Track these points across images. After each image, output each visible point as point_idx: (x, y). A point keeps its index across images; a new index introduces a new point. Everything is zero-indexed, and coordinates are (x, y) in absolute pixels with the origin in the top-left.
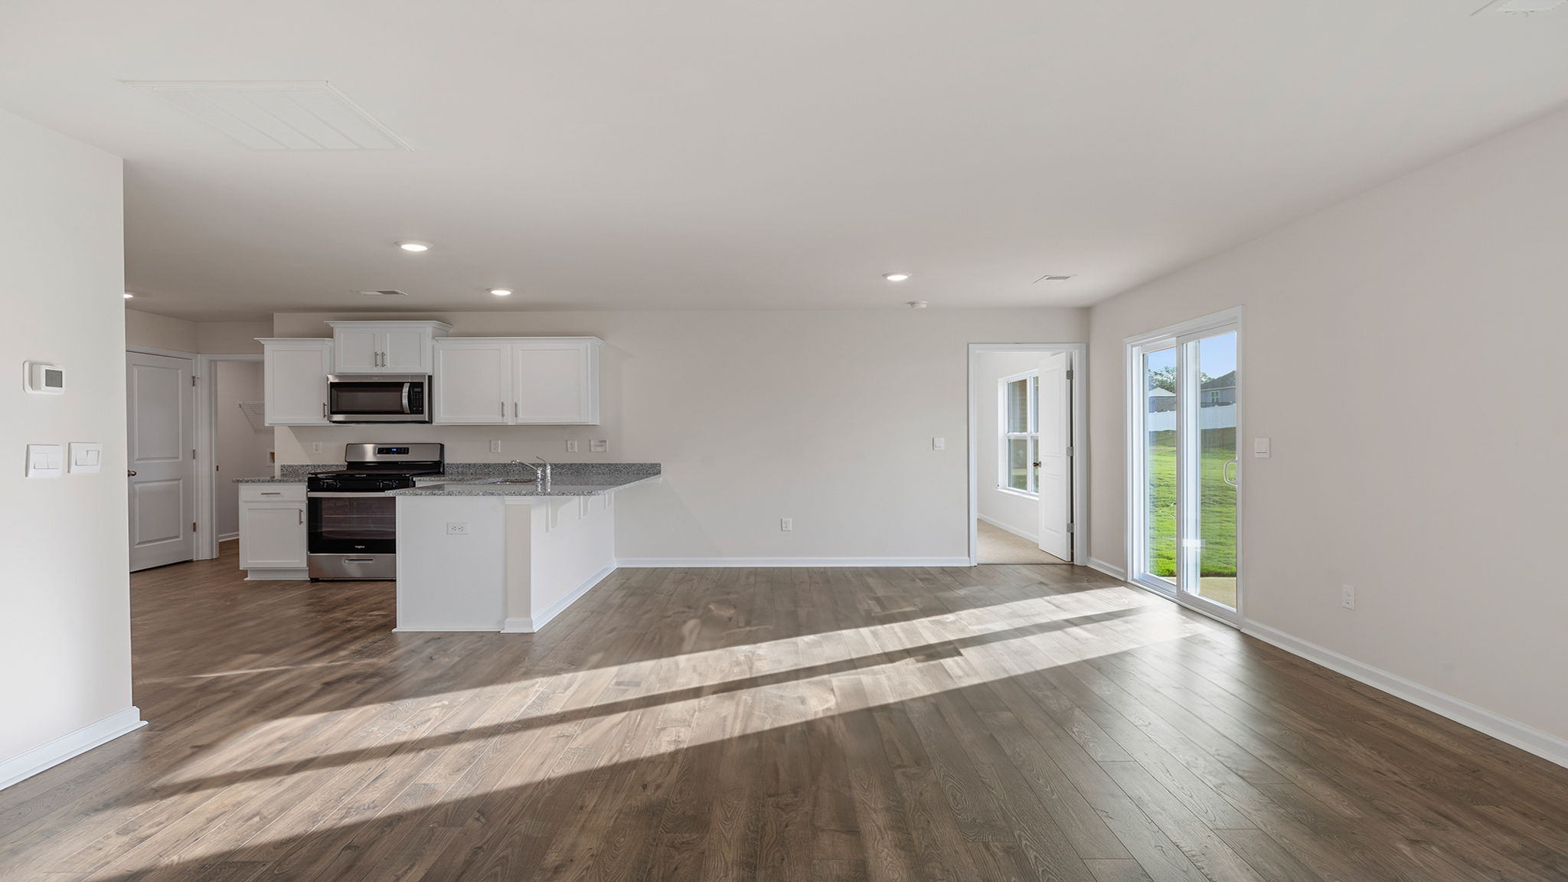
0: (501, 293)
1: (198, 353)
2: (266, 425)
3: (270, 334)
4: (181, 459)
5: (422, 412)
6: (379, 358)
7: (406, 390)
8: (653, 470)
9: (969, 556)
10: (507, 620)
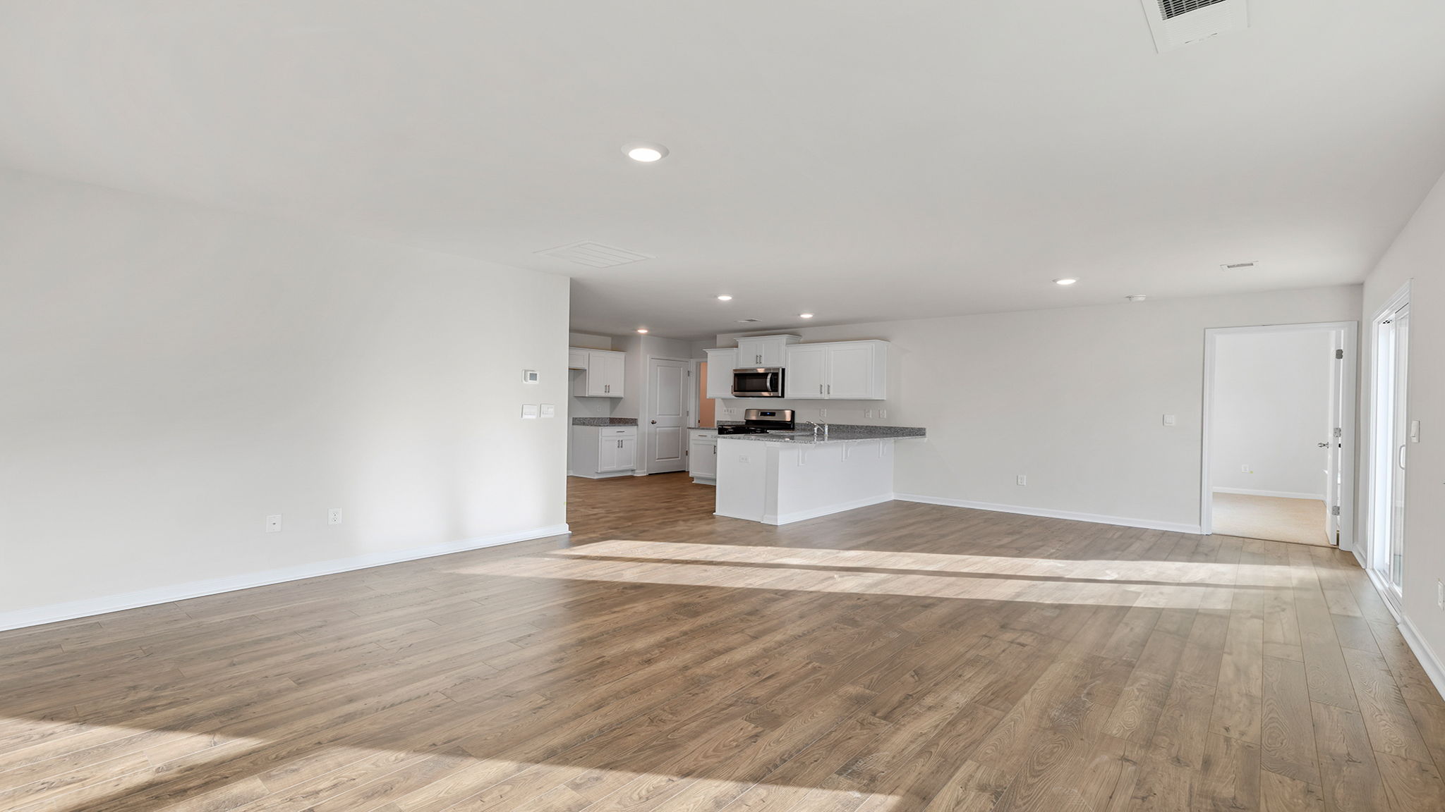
0: (806, 316)
1: (691, 358)
2: (708, 397)
3: (714, 346)
4: (681, 415)
5: (777, 391)
6: (758, 359)
7: (769, 377)
8: (920, 432)
9: (1200, 525)
10: (766, 516)
